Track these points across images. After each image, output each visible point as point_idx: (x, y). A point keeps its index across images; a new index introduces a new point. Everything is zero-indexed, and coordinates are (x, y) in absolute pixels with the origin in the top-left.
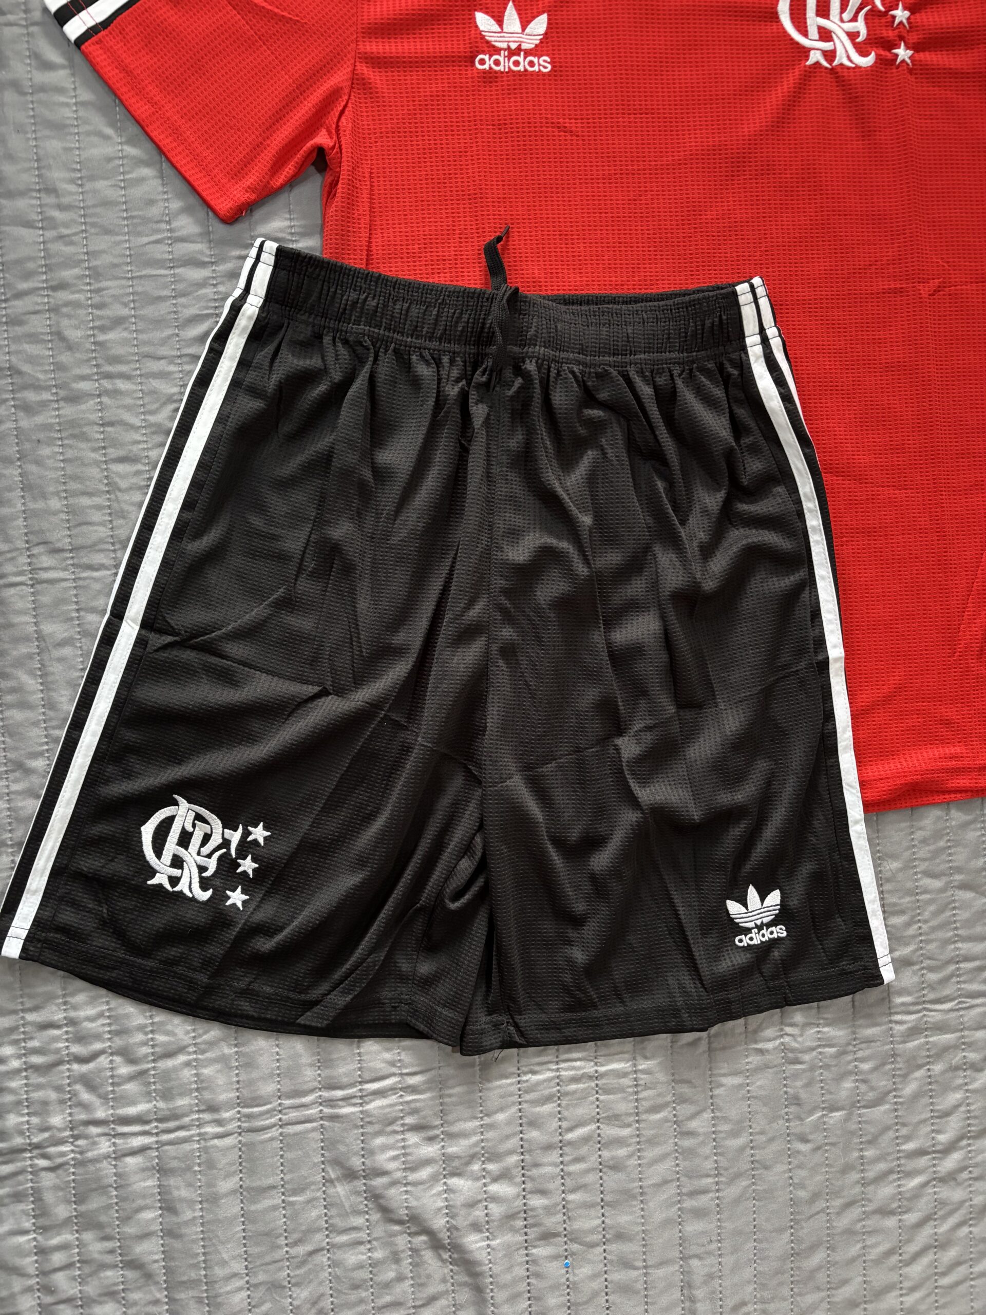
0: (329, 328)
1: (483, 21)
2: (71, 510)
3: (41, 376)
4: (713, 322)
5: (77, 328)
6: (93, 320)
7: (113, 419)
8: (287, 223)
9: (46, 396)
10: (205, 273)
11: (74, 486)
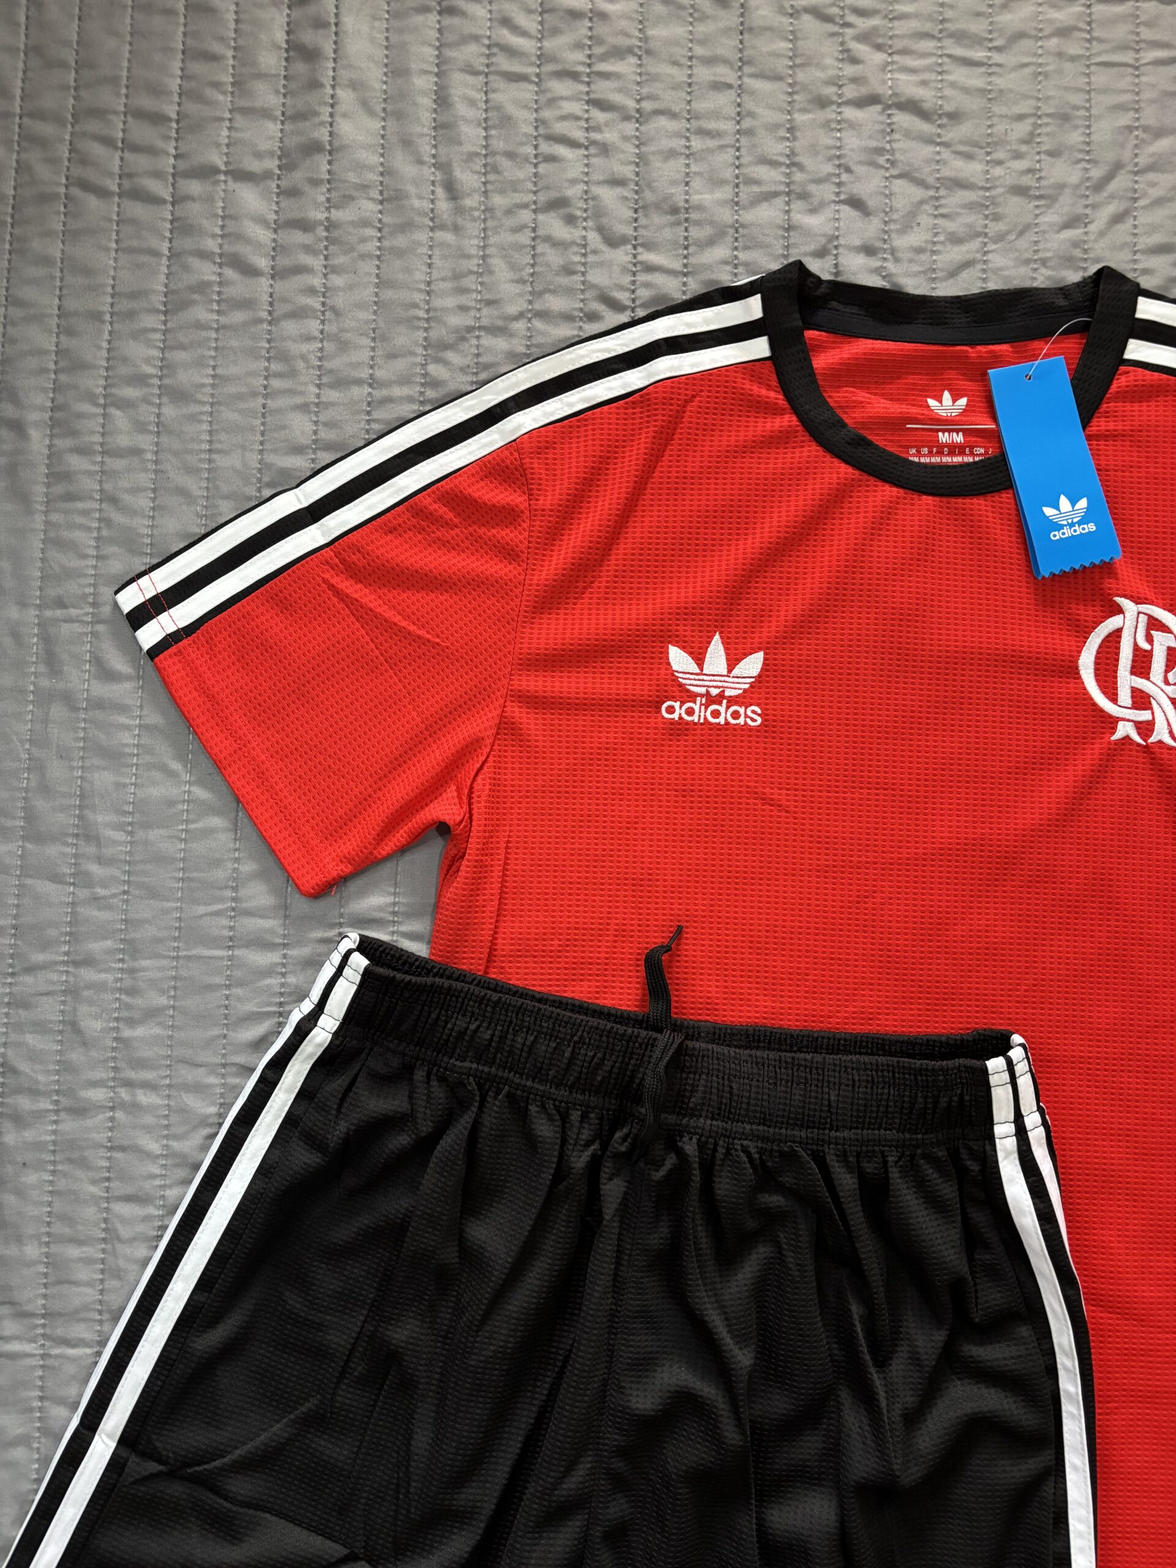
0: (423, 1060)
1: (679, 659)
2: (52, 1261)
3: (41, 1078)
4: (951, 1101)
5: (97, 1017)
6: (119, 1009)
7: (126, 1143)
8: (390, 899)
9: (45, 1104)
10: (274, 957)
11: (59, 1228)
